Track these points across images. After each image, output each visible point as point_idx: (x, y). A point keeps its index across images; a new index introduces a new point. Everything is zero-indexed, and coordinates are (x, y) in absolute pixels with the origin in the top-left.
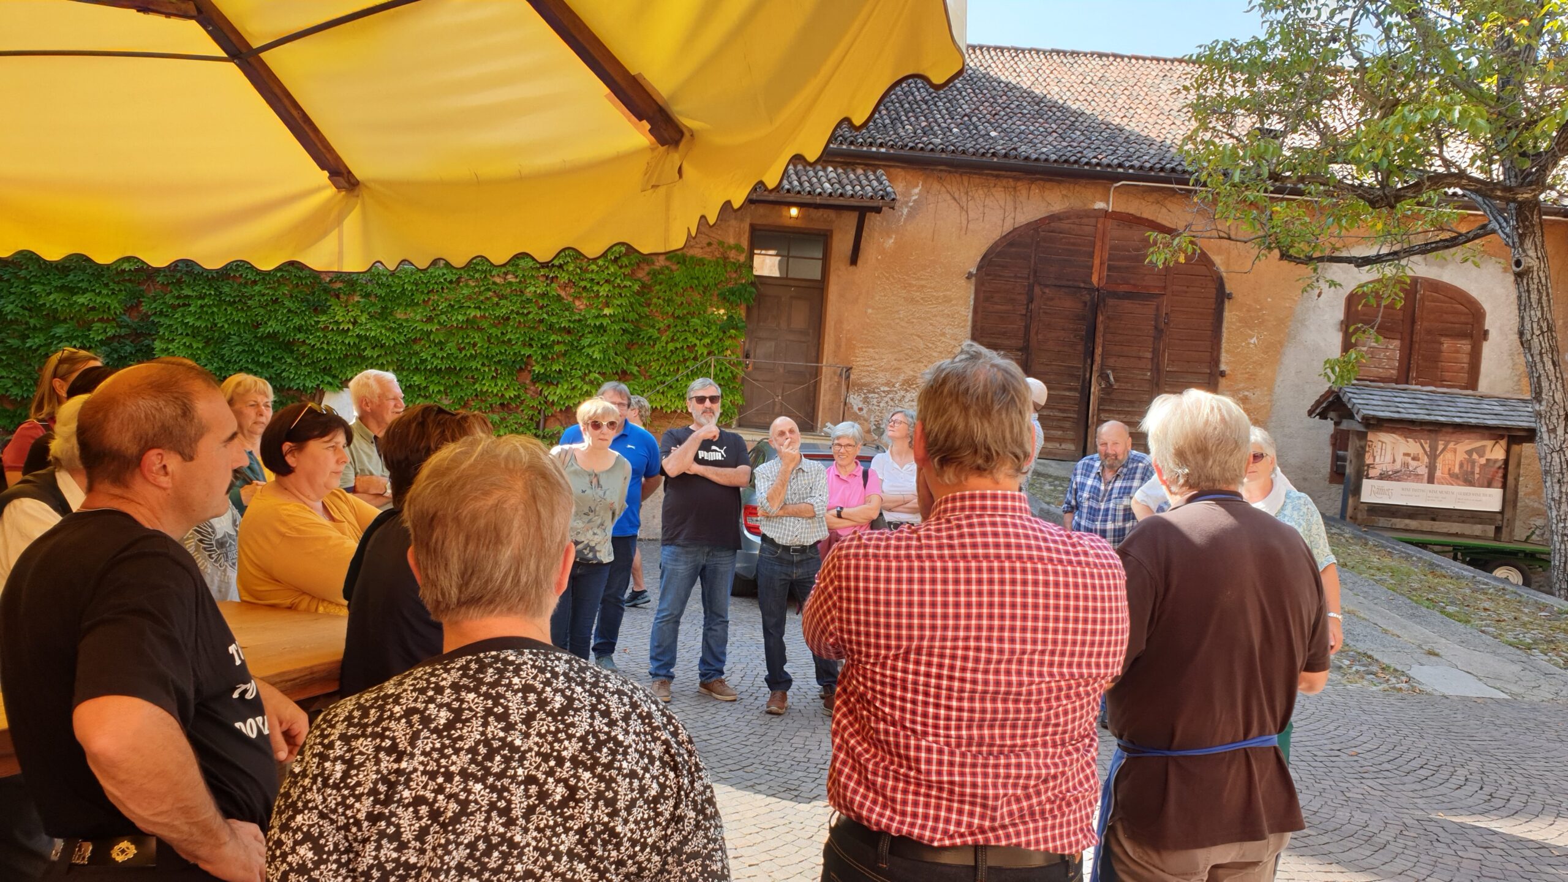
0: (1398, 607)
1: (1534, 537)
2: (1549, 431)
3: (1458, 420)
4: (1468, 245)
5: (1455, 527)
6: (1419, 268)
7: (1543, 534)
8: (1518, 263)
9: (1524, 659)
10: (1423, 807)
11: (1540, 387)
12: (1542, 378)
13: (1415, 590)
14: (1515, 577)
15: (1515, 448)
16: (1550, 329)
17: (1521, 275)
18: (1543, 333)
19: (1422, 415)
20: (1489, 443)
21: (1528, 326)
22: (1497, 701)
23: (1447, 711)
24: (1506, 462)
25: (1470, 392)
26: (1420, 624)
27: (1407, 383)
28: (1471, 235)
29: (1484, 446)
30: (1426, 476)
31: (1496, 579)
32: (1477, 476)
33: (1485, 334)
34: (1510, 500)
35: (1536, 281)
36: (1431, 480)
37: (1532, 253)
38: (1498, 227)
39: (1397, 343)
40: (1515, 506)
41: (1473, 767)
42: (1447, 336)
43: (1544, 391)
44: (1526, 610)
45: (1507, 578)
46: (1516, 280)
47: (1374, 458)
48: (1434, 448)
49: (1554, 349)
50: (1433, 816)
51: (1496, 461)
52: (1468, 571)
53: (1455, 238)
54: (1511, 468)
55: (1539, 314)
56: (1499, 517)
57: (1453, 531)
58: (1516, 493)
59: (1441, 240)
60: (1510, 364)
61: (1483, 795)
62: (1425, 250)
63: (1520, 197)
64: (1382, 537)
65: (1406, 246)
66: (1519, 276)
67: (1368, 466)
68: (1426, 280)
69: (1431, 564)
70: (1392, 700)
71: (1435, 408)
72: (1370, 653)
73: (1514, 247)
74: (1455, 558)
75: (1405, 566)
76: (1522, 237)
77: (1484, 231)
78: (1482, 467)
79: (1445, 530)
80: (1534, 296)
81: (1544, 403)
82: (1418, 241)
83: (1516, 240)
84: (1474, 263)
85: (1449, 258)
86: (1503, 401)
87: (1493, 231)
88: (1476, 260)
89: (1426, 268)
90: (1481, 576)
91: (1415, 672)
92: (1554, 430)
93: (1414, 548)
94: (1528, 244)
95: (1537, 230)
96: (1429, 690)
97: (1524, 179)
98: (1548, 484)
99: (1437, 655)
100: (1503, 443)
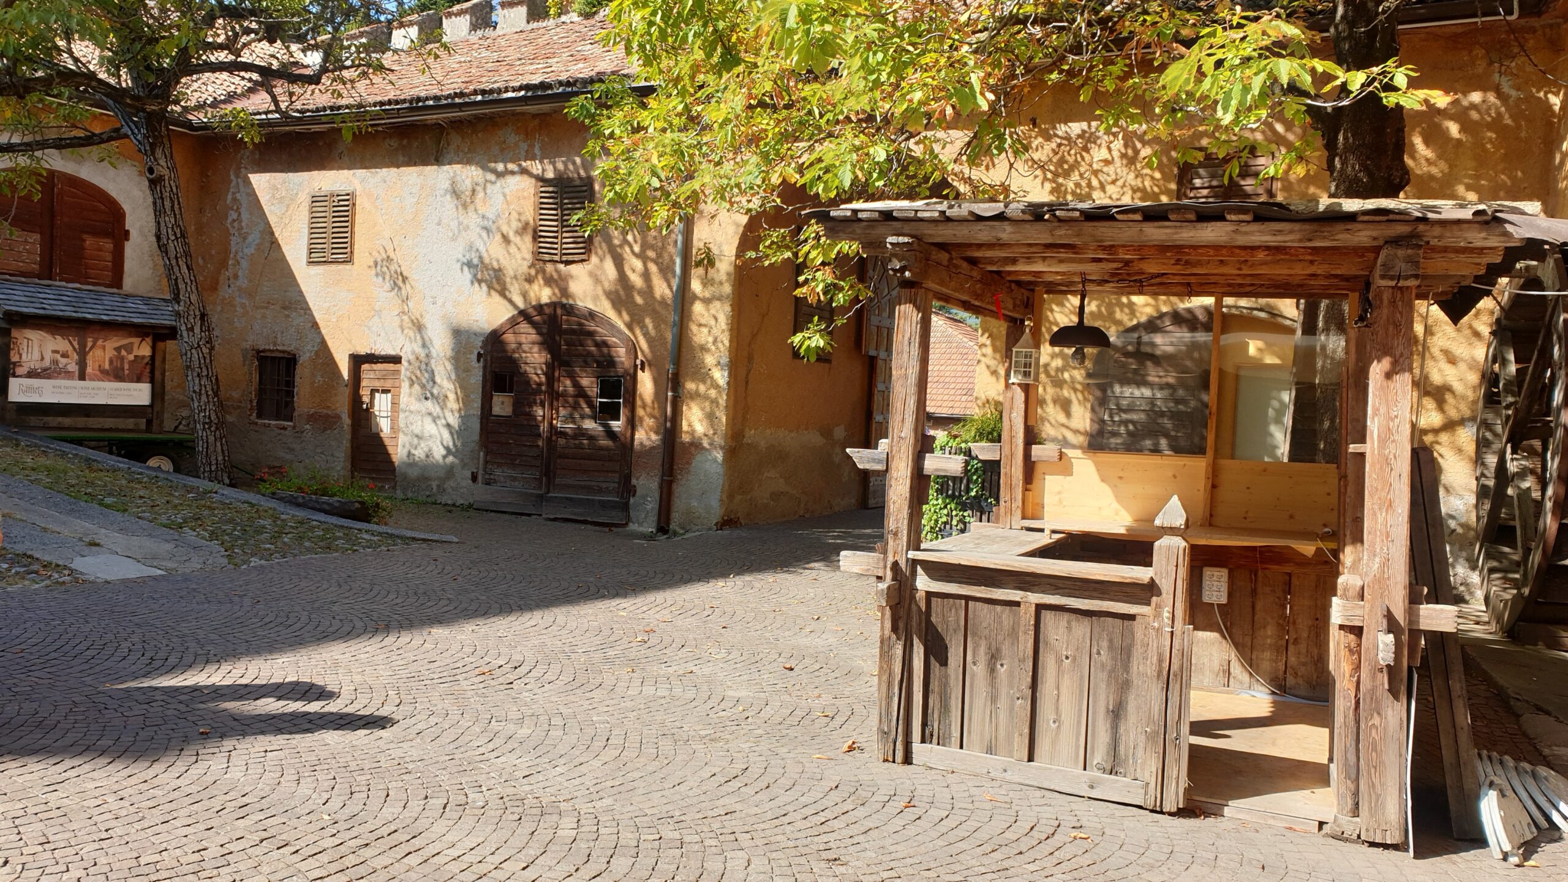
0: (56, 505)
1: (181, 427)
2: (187, 329)
3: (105, 318)
4: (103, 146)
5: (109, 422)
6: (55, 161)
7: (188, 424)
8: (151, 171)
9: (176, 537)
10: (91, 683)
11: (178, 289)
12: (179, 281)
13: (73, 486)
14: (166, 465)
15: (160, 345)
16: (183, 236)
17: (155, 183)
18: (177, 238)
19: (69, 312)
20: (136, 341)
21: (164, 231)
22: (155, 578)
23: (110, 595)
24: (153, 357)
25: (115, 290)
26: (79, 518)
27: (50, 279)
28: (105, 136)
29: (132, 343)
30: (77, 374)
31: (149, 468)
32: (126, 372)
33: (126, 235)
34: (157, 394)
35: (168, 189)
36: (82, 377)
37: (162, 162)
38: (130, 133)
39: (37, 237)
40: (163, 399)
41: (136, 638)
42: (87, 233)
43: (182, 293)
44: (176, 494)
45: (159, 467)
46: (150, 186)
47: (21, 355)
48: (83, 346)
49: (187, 254)
50: (101, 688)
51: (143, 357)
52: (123, 464)
53: (87, 138)
54: (158, 363)
55: (173, 220)
56: (150, 410)
57: (107, 426)
58: (163, 387)
59: (75, 137)
60: (151, 264)
61: (145, 660)
62: (60, 145)
63: (150, 108)
64: (35, 437)
65: (38, 138)
66: (151, 182)
67: (14, 364)
68: (64, 175)
69: (88, 460)
70: (55, 594)
71: (81, 305)
72: (29, 553)
73: (146, 154)
74: (111, 453)
75: (61, 464)
76: (153, 146)
77: (116, 135)
78: (131, 363)
79: (99, 426)
80: (167, 204)
81: (182, 303)
82: (52, 135)
83: (148, 148)
84: (111, 164)
85: (85, 155)
86: (146, 300)
87: (126, 136)
88: (112, 160)
89: (62, 162)
90: (136, 467)
91: (78, 564)
92: (192, 329)
93: (68, 445)
94: (159, 153)
95: (166, 141)
96: (92, 578)
97: (151, 91)
98: (190, 378)
99: (98, 545)
100: (149, 340)
